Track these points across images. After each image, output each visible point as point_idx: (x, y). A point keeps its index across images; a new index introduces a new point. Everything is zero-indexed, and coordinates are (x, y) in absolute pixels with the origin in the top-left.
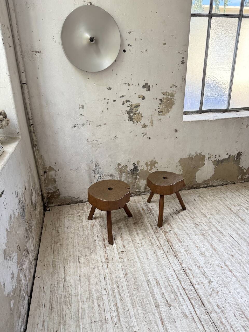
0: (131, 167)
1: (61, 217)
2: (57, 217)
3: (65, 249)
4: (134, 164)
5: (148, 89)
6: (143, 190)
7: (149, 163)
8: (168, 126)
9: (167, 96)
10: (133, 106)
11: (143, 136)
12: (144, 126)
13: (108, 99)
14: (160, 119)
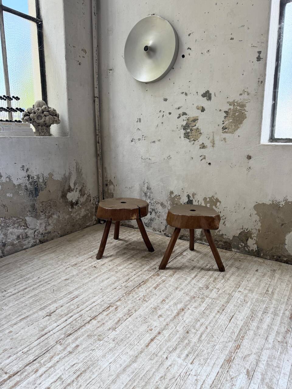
0: (184, 200)
3: (67, 246)
4: (188, 196)
5: (209, 98)
6: (199, 237)
7: (208, 200)
8: (236, 149)
9: (235, 107)
10: (190, 120)
11: (201, 160)
12: (203, 146)
13: (164, 112)
14: (224, 139)
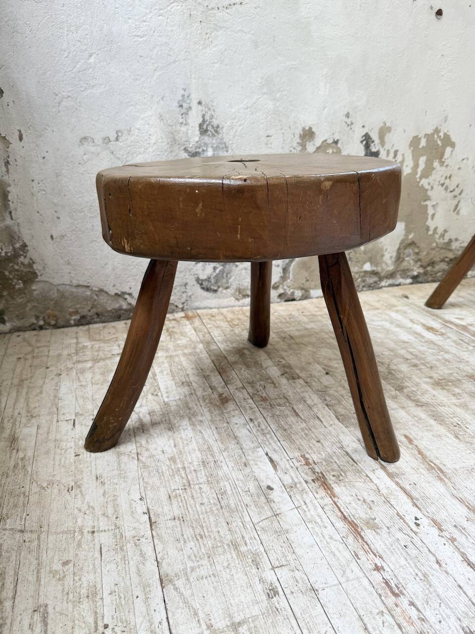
1: (40, 372)
2: (18, 371)
3: (57, 566)
4: (367, 140)
6: (391, 268)
7: (423, 143)
